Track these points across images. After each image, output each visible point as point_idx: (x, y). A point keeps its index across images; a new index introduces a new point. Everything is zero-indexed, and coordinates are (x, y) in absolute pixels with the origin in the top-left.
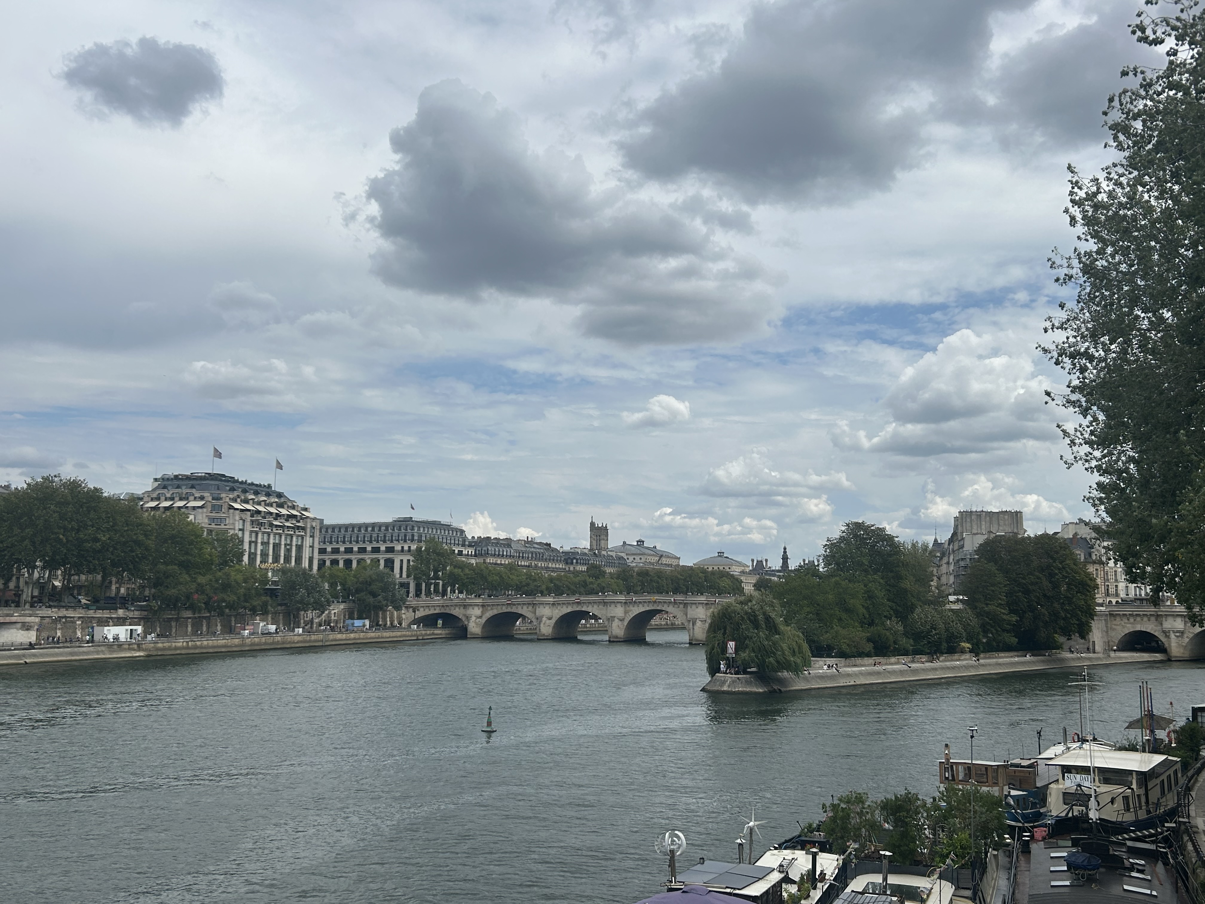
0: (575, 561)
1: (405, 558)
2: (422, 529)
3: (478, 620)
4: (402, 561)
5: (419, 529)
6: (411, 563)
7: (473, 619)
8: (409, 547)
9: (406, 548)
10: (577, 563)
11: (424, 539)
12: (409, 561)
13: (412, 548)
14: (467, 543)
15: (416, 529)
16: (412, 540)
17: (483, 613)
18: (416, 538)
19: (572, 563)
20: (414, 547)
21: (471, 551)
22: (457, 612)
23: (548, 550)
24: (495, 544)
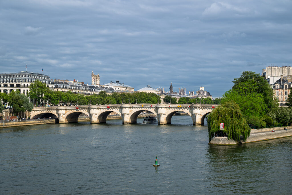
0: (93, 90)
1: (26, 89)
2: (32, 77)
3: (64, 116)
4: (24, 90)
5: (31, 77)
6: (29, 91)
7: (62, 115)
8: (27, 84)
9: (26, 85)
10: (95, 91)
11: (33, 81)
12: (27, 90)
13: (28, 85)
14: (50, 82)
15: (30, 76)
16: (29, 81)
17: (66, 113)
18: (30, 80)
19: (92, 91)
20: (29, 84)
21: (53, 86)
22: (54, 112)
23: (83, 85)
24: (62, 83)
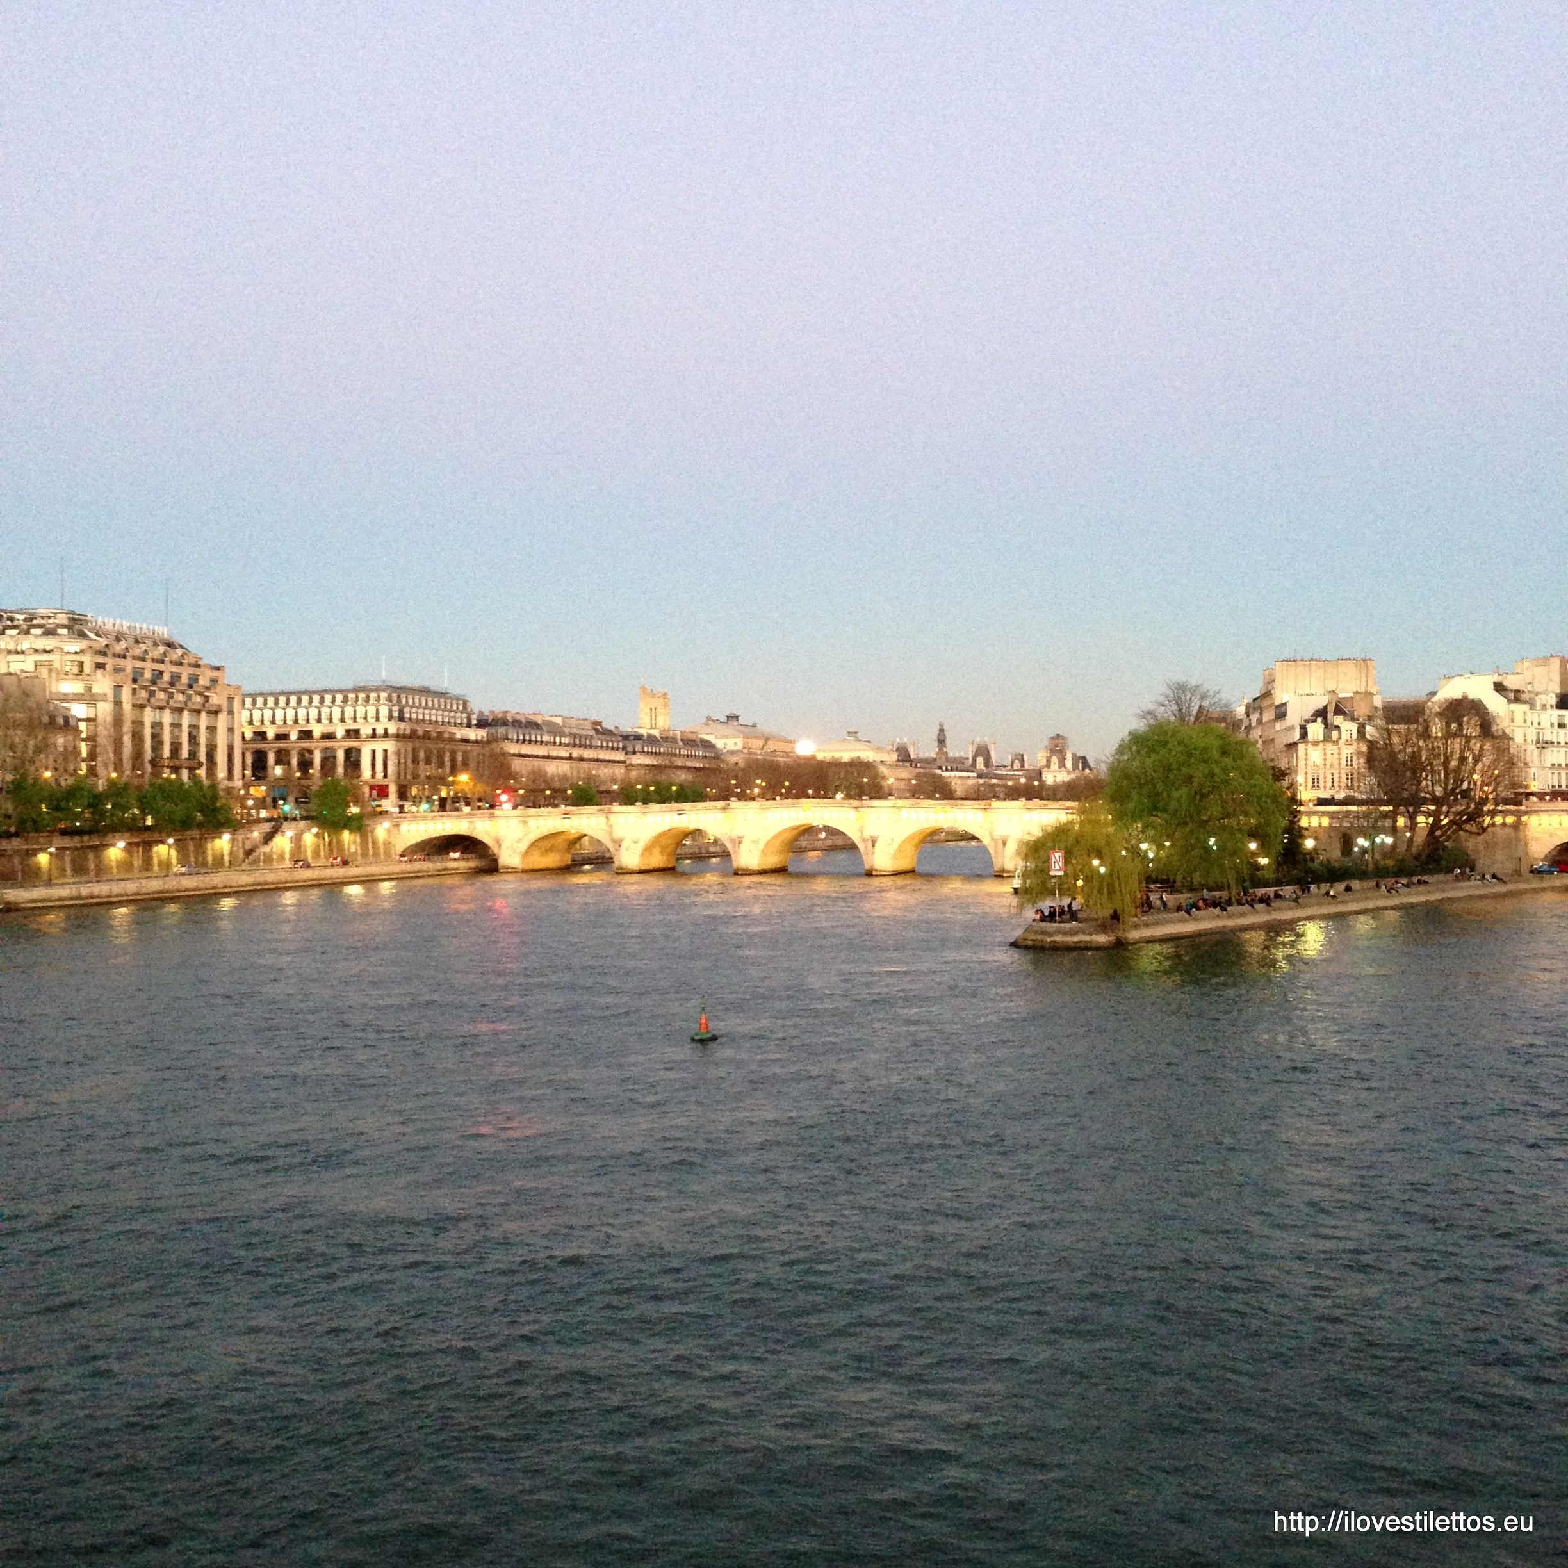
0: (638, 749)
3: (516, 845)
4: (374, 752)
6: (390, 755)
7: (508, 841)
8: (386, 729)
9: (380, 731)
10: (643, 751)
11: (407, 715)
12: (385, 751)
13: (390, 731)
14: (474, 722)
16: (390, 717)
17: (524, 832)
18: (396, 714)
19: (634, 753)
20: (393, 729)
21: (483, 735)
22: (481, 833)
23: (597, 731)
24: (516, 723)
